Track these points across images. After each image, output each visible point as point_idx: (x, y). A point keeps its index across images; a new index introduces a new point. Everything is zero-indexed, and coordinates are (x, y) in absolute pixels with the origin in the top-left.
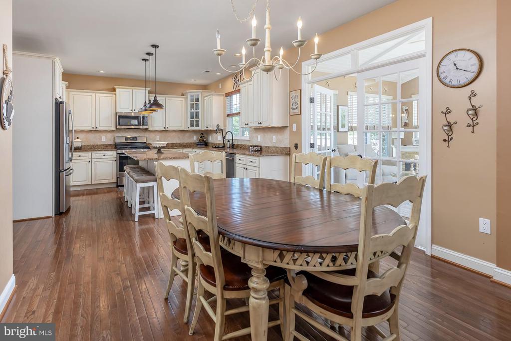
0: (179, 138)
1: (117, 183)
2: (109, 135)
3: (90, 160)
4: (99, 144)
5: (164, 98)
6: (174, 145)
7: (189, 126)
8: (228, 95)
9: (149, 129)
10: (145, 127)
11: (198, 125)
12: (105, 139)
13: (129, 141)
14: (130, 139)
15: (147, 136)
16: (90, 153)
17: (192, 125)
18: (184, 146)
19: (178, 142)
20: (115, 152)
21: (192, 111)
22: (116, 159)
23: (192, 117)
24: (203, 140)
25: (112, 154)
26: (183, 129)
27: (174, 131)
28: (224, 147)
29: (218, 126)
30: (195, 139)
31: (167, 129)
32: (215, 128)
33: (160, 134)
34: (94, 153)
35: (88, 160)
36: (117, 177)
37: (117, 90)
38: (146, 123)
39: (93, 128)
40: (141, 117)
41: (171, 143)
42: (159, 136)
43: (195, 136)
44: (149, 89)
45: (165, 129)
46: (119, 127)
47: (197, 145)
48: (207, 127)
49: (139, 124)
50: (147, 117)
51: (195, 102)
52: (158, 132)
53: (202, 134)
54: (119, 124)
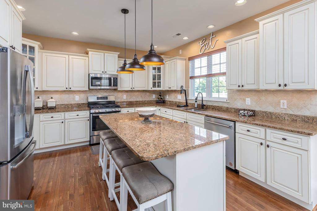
0: (142, 97)
1: (90, 141)
2: (83, 96)
3: (63, 121)
4: (72, 103)
7: (152, 87)
8: (191, 59)
9: (119, 89)
10: (115, 88)
11: (159, 86)
12: (78, 99)
13: (100, 100)
14: (101, 98)
15: (116, 95)
16: (63, 114)
17: (154, 85)
18: (146, 103)
19: (141, 100)
20: (88, 112)
21: (155, 73)
22: (89, 118)
23: (154, 79)
25: (85, 114)
26: (147, 89)
27: (138, 91)
28: (187, 105)
29: (182, 87)
30: (154, 97)
31: (133, 89)
32: (179, 89)
33: (127, 93)
34: (67, 114)
35: (61, 121)
36: (90, 136)
37: (90, 53)
38: (116, 84)
39: (67, 88)
40: (112, 78)
41: (135, 101)
42: (125, 96)
43: (153, 95)
44: (119, 53)
45: (131, 90)
46: (91, 87)
47: (157, 102)
48: (170, 88)
49: (111, 85)
50: (117, 79)
51: (157, 67)
52: (125, 91)
53: (160, 93)
54: (92, 85)
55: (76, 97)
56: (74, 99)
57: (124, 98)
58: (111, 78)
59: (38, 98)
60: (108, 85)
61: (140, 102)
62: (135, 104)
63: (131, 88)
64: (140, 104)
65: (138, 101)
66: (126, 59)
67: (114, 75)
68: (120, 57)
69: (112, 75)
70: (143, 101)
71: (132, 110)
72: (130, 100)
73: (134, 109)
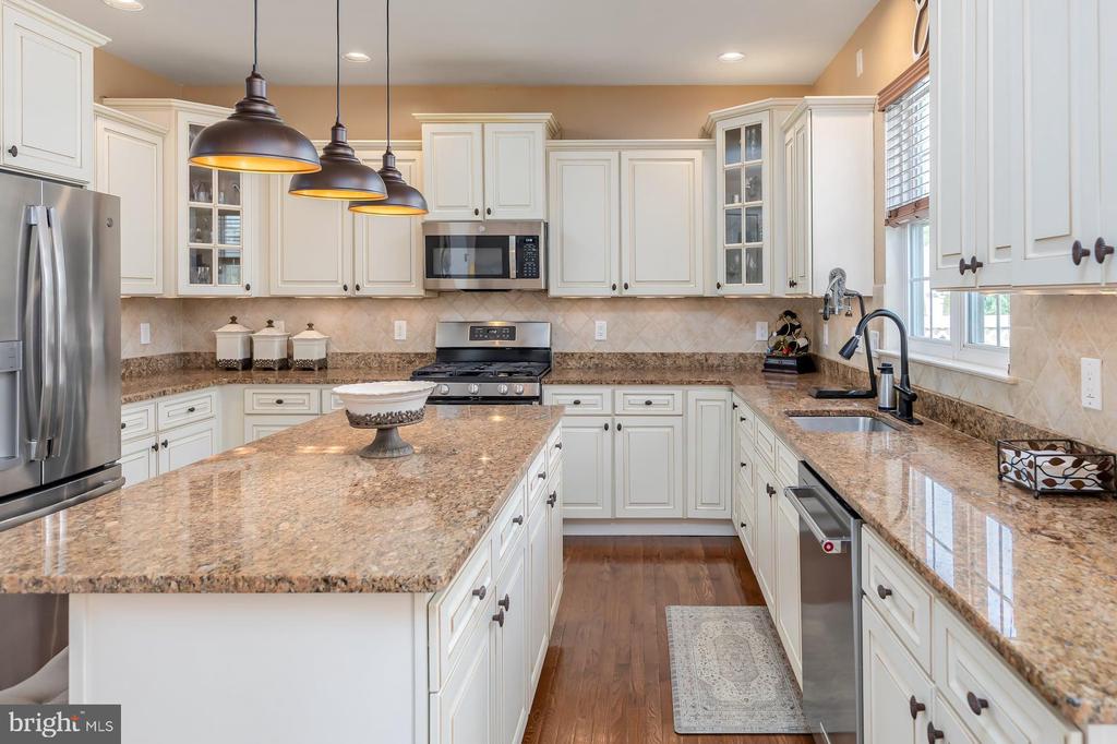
0: (688, 330)
4: (385, 349)
5: (613, 155)
7: (721, 277)
8: (893, 96)
9: (552, 292)
11: (755, 276)
12: (404, 333)
14: (490, 332)
15: (559, 321)
17: (733, 275)
19: (684, 349)
21: (737, 204)
23: (733, 235)
24: (793, 345)
26: (699, 292)
27: (665, 300)
29: (837, 276)
30: (758, 337)
31: (626, 293)
32: (822, 290)
33: (611, 315)
37: (425, 130)
38: (526, 265)
39: (345, 288)
40: (512, 240)
41: (655, 354)
42: (601, 328)
43: (759, 325)
44: (547, 116)
45: (615, 293)
46: (435, 283)
47: (766, 365)
48: (793, 284)
49: (506, 275)
50: (536, 240)
51: (743, 163)
52: (602, 303)
53: (787, 313)
54: (430, 272)
55: (397, 323)
56: (389, 331)
57: (597, 337)
58: (506, 238)
59: (270, 324)
60: (494, 269)
61: (680, 362)
62: (655, 368)
63: (614, 287)
64: (679, 369)
65: (669, 355)
67: (522, 222)
68: (556, 133)
69: (513, 223)
70: (694, 354)
71: (598, 398)
72: (628, 350)
73: (606, 390)
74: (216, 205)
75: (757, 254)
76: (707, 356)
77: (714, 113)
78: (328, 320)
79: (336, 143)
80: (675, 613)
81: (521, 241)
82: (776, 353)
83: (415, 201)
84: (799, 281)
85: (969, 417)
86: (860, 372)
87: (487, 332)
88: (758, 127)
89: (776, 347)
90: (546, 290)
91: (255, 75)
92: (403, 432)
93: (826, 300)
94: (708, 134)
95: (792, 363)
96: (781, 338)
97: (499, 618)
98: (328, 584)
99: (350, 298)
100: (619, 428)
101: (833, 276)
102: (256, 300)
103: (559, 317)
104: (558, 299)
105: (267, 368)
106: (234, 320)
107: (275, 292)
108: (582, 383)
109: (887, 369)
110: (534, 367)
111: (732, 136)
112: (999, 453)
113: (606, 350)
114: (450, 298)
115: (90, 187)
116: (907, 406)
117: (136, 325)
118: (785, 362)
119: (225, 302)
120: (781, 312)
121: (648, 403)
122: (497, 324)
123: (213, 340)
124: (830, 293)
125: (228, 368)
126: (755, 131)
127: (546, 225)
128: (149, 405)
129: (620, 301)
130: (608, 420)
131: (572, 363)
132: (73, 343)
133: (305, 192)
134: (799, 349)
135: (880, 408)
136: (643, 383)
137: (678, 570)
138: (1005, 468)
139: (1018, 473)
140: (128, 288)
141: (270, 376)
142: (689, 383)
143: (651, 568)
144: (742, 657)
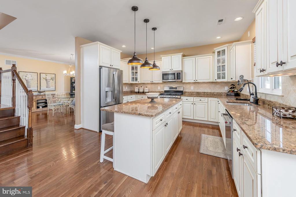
4: (157, 91)
5: (194, 58)
6: (206, 94)
7: (216, 78)
10: (179, 80)
11: (224, 78)
13: (171, 90)
17: (219, 78)
18: (215, 95)
21: (220, 65)
24: (233, 91)
26: (212, 81)
31: (196, 81)
32: (238, 79)
33: (194, 85)
38: (178, 78)
42: (192, 87)
44: (182, 53)
45: (195, 82)
46: (164, 81)
47: (227, 95)
48: (232, 79)
49: (175, 79)
50: (180, 73)
51: (221, 57)
52: (192, 84)
53: (232, 85)
54: (163, 79)
55: (159, 87)
56: (157, 88)
57: (192, 89)
58: (175, 73)
59: (141, 87)
60: (173, 78)
61: (208, 94)
62: (202, 94)
63: (194, 81)
65: (206, 92)
66: (155, 61)
67: (178, 71)
68: (184, 56)
69: (176, 71)
70: (211, 92)
71: (191, 99)
72: (198, 91)
73: (192, 98)
74: (135, 71)
75: (224, 74)
76: (214, 93)
77: (215, 49)
78: (149, 86)
79: (146, 60)
80: (203, 135)
81: (177, 74)
82: (229, 92)
83: (158, 68)
84: (233, 78)
85: (272, 104)
86: (248, 96)
87: (172, 88)
88: (224, 50)
89: (229, 91)
90: (182, 81)
91: (135, 53)
92: (155, 100)
93: (239, 81)
94: (214, 53)
95: (233, 94)
96: (231, 89)
97: (166, 125)
98: (140, 114)
99: (152, 83)
100: (195, 104)
101: (240, 77)
102: (140, 83)
103: (184, 86)
104: (184, 83)
105: (141, 93)
106: (137, 86)
107: (142, 82)
108: (188, 96)
109: (253, 94)
110: (180, 94)
111: (219, 52)
112: (273, 109)
113: (193, 91)
114: (167, 83)
115: (120, 69)
116: (256, 102)
117: (126, 87)
118: (231, 94)
119: (136, 84)
120: (231, 85)
121: (200, 100)
122: (174, 87)
123: (135, 89)
124: (240, 80)
125: (136, 93)
126: (224, 51)
127: (182, 71)
128: (126, 96)
129: (196, 83)
130: (193, 103)
131: (187, 93)
132: (118, 89)
133: (142, 67)
134: (235, 92)
135: (251, 102)
136: (199, 97)
137: (206, 130)
138: (274, 112)
139: (276, 113)
140: (124, 82)
141: (141, 94)
142: (209, 97)
143: (200, 128)
144: (216, 144)
